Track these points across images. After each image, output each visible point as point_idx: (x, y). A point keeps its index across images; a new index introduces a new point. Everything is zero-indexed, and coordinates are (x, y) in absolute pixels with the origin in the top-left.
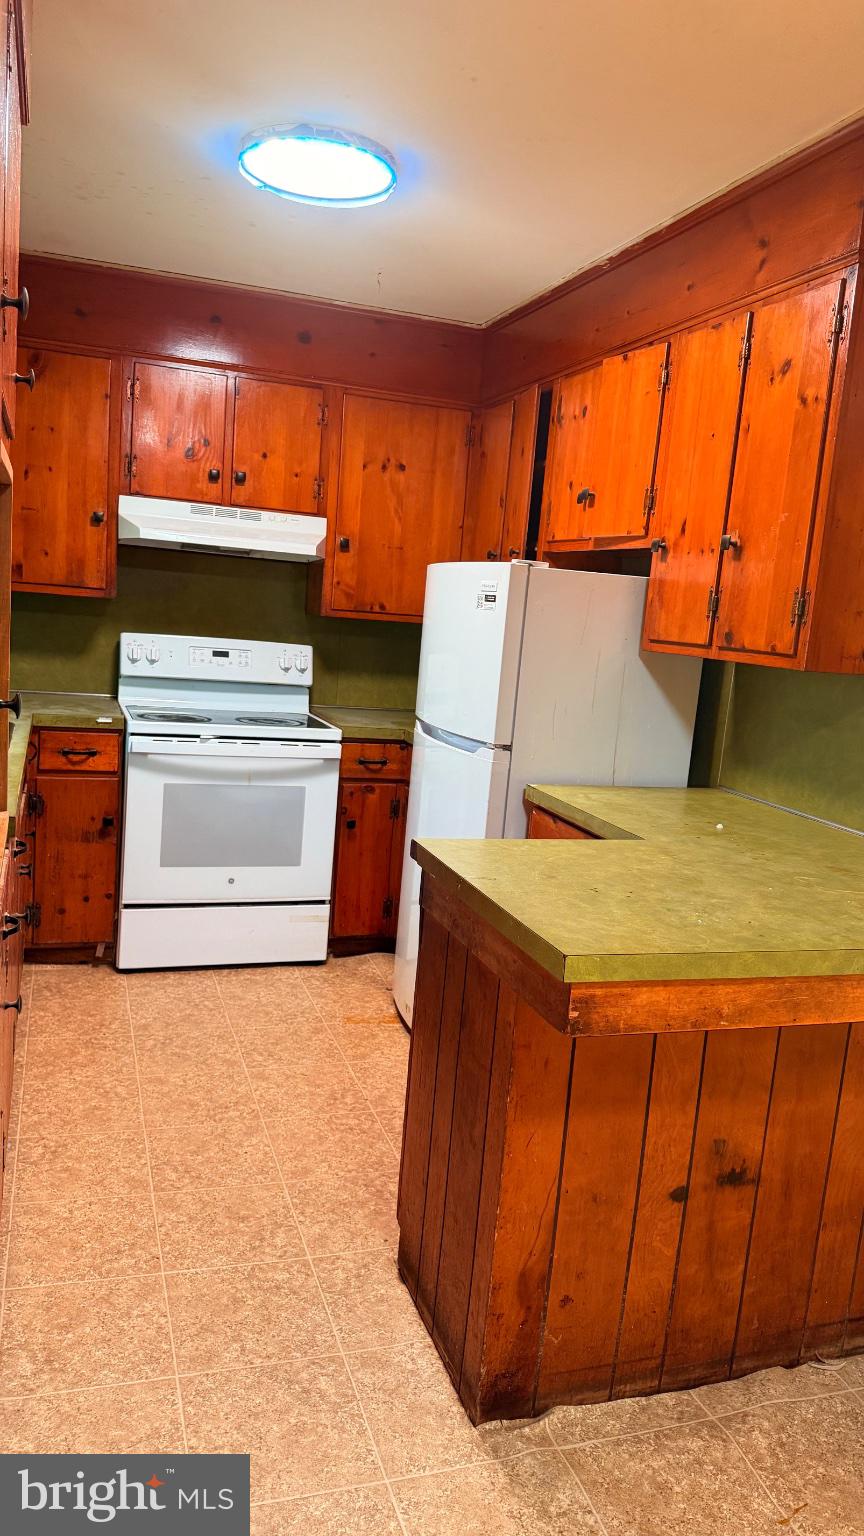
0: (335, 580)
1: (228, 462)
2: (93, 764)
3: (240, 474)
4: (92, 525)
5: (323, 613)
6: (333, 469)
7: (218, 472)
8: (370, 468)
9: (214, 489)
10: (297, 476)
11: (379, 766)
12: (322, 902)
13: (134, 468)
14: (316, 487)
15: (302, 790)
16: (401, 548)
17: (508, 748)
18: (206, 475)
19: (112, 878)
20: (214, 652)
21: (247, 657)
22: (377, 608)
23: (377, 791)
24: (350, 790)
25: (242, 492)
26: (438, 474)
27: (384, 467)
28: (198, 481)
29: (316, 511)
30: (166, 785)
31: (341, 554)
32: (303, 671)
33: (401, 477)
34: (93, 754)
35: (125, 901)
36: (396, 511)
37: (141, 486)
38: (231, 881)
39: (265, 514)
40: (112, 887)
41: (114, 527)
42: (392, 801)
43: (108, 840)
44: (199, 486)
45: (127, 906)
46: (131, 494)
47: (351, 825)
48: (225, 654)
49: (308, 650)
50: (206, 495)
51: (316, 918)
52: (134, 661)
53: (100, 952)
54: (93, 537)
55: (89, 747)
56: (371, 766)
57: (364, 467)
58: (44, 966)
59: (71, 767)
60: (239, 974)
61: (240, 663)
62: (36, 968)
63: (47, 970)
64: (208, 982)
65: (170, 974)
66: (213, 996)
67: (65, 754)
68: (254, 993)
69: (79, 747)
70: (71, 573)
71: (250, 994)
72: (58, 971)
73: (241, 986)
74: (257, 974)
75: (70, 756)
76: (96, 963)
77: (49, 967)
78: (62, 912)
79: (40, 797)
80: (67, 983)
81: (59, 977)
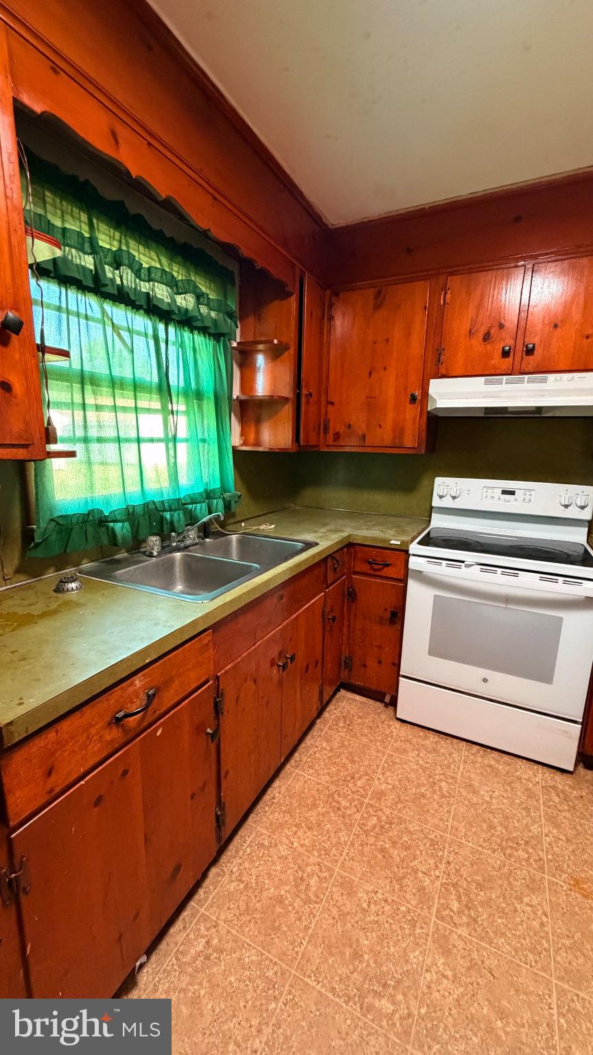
1: (520, 338)
2: (387, 572)
3: (530, 346)
4: (410, 403)
7: (511, 348)
9: (506, 363)
10: (589, 337)
12: (575, 722)
13: (442, 358)
15: (560, 619)
18: (500, 352)
19: (397, 653)
20: (503, 491)
21: (530, 495)
25: (532, 361)
28: (495, 357)
30: (435, 596)
32: (582, 508)
34: (388, 565)
35: (401, 673)
37: (447, 369)
38: (485, 680)
39: (551, 377)
40: (397, 658)
41: (426, 402)
43: (394, 626)
45: (403, 677)
46: (438, 377)
48: (512, 493)
50: (499, 368)
51: (567, 734)
52: (441, 497)
53: (388, 700)
54: (411, 412)
55: (386, 560)
58: (355, 695)
59: (372, 572)
60: (486, 755)
61: (527, 498)
62: (350, 695)
63: (355, 700)
64: (455, 755)
65: (431, 735)
66: (453, 778)
67: (370, 563)
68: (489, 789)
69: (379, 560)
70: (394, 438)
71: (486, 788)
72: (362, 703)
73: (481, 773)
74: (501, 763)
75: (373, 565)
76: (386, 705)
77: (358, 697)
78: (365, 666)
79: (353, 589)
80: (360, 717)
81: (358, 708)
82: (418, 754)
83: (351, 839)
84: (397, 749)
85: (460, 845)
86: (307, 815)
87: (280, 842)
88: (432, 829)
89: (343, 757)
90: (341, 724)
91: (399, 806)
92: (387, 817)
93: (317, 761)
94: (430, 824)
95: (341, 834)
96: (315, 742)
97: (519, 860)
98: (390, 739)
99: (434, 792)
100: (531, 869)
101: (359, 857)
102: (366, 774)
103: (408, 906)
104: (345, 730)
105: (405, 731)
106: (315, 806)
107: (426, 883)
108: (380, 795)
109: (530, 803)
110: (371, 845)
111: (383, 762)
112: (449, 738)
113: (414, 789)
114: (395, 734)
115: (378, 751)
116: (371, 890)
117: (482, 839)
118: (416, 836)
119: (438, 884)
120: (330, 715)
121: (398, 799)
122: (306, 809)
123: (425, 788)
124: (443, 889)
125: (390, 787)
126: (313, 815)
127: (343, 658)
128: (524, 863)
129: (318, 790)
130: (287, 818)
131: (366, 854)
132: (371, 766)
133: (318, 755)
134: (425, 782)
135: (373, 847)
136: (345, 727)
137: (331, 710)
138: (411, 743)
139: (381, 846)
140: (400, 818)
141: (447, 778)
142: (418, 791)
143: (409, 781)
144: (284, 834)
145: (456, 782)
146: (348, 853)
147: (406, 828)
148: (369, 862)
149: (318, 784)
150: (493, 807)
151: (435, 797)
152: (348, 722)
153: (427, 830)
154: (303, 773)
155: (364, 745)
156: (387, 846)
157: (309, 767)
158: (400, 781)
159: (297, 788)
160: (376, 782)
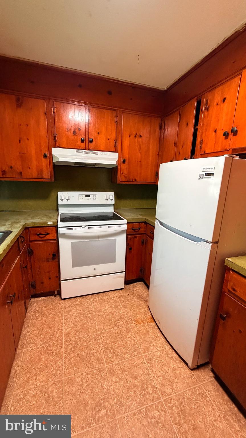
0: (121, 172)
1: (87, 135)
2: (48, 237)
3: (91, 139)
4: (44, 158)
5: (118, 183)
6: (120, 137)
7: (84, 139)
8: (131, 137)
9: (83, 145)
10: (109, 140)
11: (138, 230)
12: (123, 272)
13: (56, 138)
14: (115, 143)
15: (115, 240)
16: (141, 162)
17: (217, 243)
18: (80, 140)
19: (58, 271)
20: (86, 196)
21: (95, 197)
22: (134, 180)
23: (138, 238)
24: (129, 238)
25: (92, 146)
26: (151, 138)
27: (135, 136)
28: (78, 142)
29: (115, 151)
30: (72, 242)
31: (123, 164)
32: (112, 200)
33: (140, 140)
34: (48, 234)
35: (61, 279)
36: (139, 151)
37: (59, 145)
38: (95, 269)
39: (99, 152)
40: (58, 274)
41: (51, 158)
42: (142, 240)
43: (55, 260)
44: (78, 144)
45: (62, 280)
46: (56, 147)
47: (130, 249)
48: (89, 196)
49: (113, 193)
50: (81, 147)
51: (121, 277)
52: (62, 200)
53: (56, 293)
54: (45, 162)
55: (46, 232)
56: (136, 230)
57: (129, 136)
58: (39, 298)
59: (40, 239)
60: (99, 296)
61: (94, 198)
62: (36, 299)
63: (40, 300)
64: (89, 302)
65: (78, 299)
66: (92, 311)
67: (38, 235)
68: (104, 307)
69: (43, 232)
70: (38, 174)
71: (103, 308)
72: (43, 300)
73: (100, 303)
74: (104, 296)
75: (40, 236)
76: (55, 296)
77: (40, 299)
78: (43, 283)
79: (31, 249)
80: (45, 307)
81: (43, 303)
82: (76, 309)
83: (64, 361)
84: (67, 312)
85: (104, 333)
86: (38, 367)
87: (29, 390)
88: (92, 334)
89: (44, 329)
90: (38, 315)
91: (77, 334)
92: (75, 342)
93: (32, 338)
94: (91, 333)
95: (58, 363)
96: (27, 330)
97: (121, 325)
98: (62, 309)
99: (87, 320)
100: (125, 326)
101: (70, 366)
102: (58, 330)
103: (96, 369)
104: (40, 316)
105: (67, 303)
106: (40, 359)
107: (98, 355)
108: (68, 335)
109: (117, 305)
110: (73, 357)
111: (63, 320)
112: (84, 297)
113: (80, 323)
114: (64, 306)
115: (59, 317)
116: (80, 375)
117: (109, 326)
118: (88, 341)
119: (102, 352)
120: (30, 313)
121: (76, 331)
122: (37, 364)
123: (84, 320)
124: (104, 353)
125: (71, 329)
126: (41, 365)
127: (30, 284)
128: (123, 325)
129: (39, 351)
130: (28, 376)
131: (72, 362)
132: (59, 325)
133: (32, 336)
134: (83, 318)
135: (74, 357)
136: (40, 315)
137: (29, 311)
138: (71, 306)
139: (77, 354)
140: (79, 338)
141: (90, 312)
142: (82, 323)
143: (77, 322)
144: (30, 384)
145: (93, 311)
146: (65, 368)
147: (83, 340)
148: (75, 364)
149: (38, 348)
150: (108, 313)
151: (89, 321)
152: (40, 312)
153: (91, 336)
154: (27, 349)
155: (52, 318)
156: (79, 353)
157: (29, 343)
158: (73, 324)
159: (28, 358)
160: (64, 330)
